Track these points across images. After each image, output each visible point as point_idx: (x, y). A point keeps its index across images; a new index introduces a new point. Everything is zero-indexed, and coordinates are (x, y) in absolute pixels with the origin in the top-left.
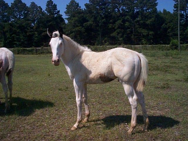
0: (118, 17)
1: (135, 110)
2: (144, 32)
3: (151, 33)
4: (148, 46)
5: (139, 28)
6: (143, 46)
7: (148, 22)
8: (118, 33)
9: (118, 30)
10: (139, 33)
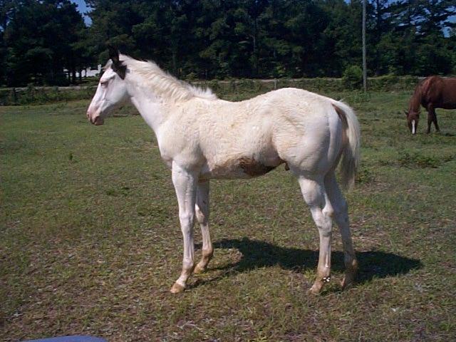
0: (217, 10)
1: (328, 239)
2: (281, 47)
3: (298, 49)
4: (291, 80)
5: (268, 37)
6: (279, 80)
7: (291, 23)
8: (218, 51)
9: (218, 43)
10: (268, 49)
